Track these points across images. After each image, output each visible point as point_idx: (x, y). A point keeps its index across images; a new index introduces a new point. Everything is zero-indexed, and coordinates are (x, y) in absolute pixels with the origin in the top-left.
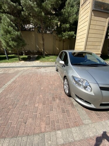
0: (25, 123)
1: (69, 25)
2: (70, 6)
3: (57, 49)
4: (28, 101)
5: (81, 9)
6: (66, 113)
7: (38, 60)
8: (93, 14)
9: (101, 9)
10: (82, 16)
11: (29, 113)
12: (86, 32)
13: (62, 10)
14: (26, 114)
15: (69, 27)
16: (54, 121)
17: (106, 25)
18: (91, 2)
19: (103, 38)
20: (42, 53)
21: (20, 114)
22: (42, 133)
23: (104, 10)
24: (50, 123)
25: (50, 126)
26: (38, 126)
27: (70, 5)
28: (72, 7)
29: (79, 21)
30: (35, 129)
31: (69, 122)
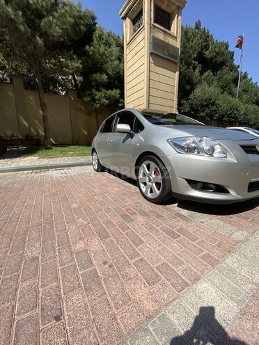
0: (57, 319)
1: (106, 77)
2: (103, 44)
4: (37, 245)
5: (126, 51)
6: (182, 237)
7: (31, 155)
8: (152, 61)
9: (164, 54)
10: (131, 63)
11: (57, 279)
12: (144, 92)
13: (87, 47)
14: (43, 286)
15: (108, 80)
16: (165, 263)
17: (174, 84)
18: (146, 38)
20: (39, 140)
21: (15, 295)
22: (151, 317)
23: (169, 56)
24: (157, 275)
25: (163, 284)
26: (124, 303)
27: (104, 41)
28: (107, 46)
29: (126, 73)
30: (115, 319)
31: (205, 252)
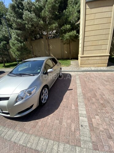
1: (70, 26)
3: (66, 53)
8: (88, 7)
15: (71, 27)
17: (111, 15)
19: (110, 33)
